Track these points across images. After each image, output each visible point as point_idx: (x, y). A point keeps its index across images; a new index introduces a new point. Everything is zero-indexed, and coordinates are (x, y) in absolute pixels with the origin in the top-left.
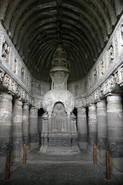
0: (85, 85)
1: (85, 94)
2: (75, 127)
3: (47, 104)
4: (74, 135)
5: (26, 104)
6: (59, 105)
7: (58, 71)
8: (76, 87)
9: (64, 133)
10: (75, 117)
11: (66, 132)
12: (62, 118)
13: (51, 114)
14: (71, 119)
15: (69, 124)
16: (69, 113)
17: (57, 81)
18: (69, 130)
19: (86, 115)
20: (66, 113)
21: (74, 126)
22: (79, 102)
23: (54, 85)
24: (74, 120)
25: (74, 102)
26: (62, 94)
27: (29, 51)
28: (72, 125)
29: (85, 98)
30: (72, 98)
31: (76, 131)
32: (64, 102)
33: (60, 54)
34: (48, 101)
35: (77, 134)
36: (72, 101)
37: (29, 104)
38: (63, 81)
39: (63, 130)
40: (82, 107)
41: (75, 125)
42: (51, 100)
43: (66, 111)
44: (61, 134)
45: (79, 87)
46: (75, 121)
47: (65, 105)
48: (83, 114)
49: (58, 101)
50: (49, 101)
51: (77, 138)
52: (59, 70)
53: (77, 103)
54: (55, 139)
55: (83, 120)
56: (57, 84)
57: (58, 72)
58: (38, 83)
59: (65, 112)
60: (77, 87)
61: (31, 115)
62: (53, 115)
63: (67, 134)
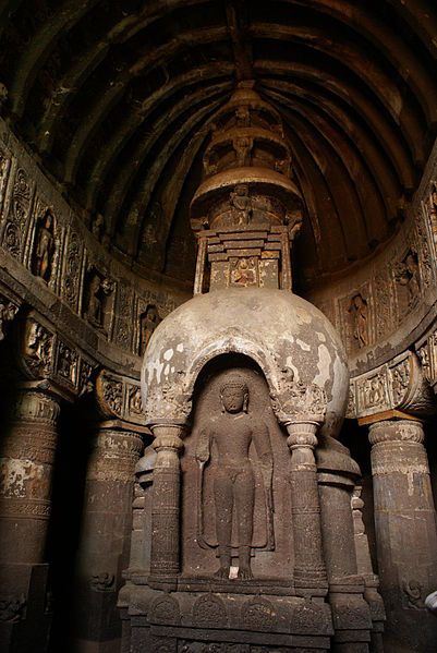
0: (404, 281)
1: (413, 323)
2: (361, 539)
3: (155, 379)
4: (357, 601)
5: (35, 385)
6: (234, 378)
7: (231, 188)
8: (356, 307)
9: (274, 585)
10: (354, 466)
11: (282, 582)
12: (252, 473)
13: (177, 442)
14: (326, 477)
15: (307, 515)
16: (302, 433)
17: (226, 245)
18: (311, 566)
19: (425, 461)
20: (283, 428)
21: (351, 531)
22: (377, 386)
23: (214, 273)
24: (349, 490)
25: (338, 365)
26: (252, 305)
27: (64, 90)
28: (335, 525)
29: (412, 348)
30: (322, 337)
31: (364, 571)
32: (267, 353)
33: (243, 114)
34: (162, 359)
35: (373, 594)
36: (323, 351)
37: (51, 389)
38: (267, 246)
39: (262, 563)
40: (398, 414)
41: (359, 525)
42: (180, 348)
43: (284, 416)
44: (246, 598)
45: (371, 301)
46: (355, 499)
47: (274, 377)
48: (406, 454)
49: (220, 346)
50: (169, 355)
51: (381, 627)
52: (235, 182)
53: (368, 391)
54: (197, 634)
55: (410, 492)
56: (227, 265)
57: (232, 195)
58: (146, 294)
59: (274, 431)
60: (359, 302)
61: (100, 464)
62: (190, 453)
63: (295, 602)
